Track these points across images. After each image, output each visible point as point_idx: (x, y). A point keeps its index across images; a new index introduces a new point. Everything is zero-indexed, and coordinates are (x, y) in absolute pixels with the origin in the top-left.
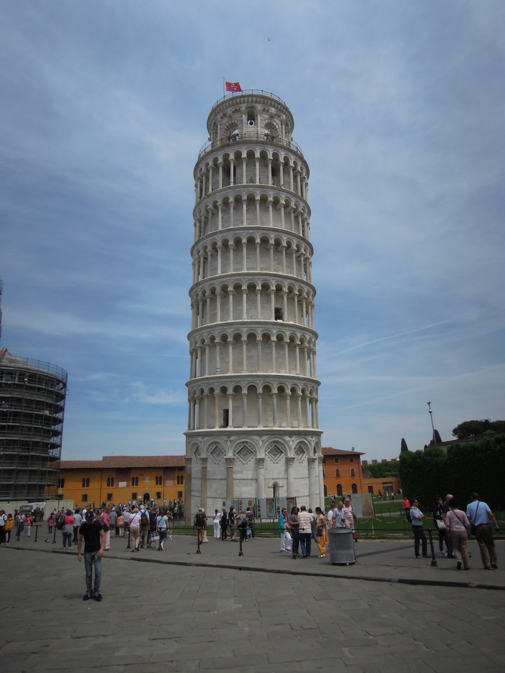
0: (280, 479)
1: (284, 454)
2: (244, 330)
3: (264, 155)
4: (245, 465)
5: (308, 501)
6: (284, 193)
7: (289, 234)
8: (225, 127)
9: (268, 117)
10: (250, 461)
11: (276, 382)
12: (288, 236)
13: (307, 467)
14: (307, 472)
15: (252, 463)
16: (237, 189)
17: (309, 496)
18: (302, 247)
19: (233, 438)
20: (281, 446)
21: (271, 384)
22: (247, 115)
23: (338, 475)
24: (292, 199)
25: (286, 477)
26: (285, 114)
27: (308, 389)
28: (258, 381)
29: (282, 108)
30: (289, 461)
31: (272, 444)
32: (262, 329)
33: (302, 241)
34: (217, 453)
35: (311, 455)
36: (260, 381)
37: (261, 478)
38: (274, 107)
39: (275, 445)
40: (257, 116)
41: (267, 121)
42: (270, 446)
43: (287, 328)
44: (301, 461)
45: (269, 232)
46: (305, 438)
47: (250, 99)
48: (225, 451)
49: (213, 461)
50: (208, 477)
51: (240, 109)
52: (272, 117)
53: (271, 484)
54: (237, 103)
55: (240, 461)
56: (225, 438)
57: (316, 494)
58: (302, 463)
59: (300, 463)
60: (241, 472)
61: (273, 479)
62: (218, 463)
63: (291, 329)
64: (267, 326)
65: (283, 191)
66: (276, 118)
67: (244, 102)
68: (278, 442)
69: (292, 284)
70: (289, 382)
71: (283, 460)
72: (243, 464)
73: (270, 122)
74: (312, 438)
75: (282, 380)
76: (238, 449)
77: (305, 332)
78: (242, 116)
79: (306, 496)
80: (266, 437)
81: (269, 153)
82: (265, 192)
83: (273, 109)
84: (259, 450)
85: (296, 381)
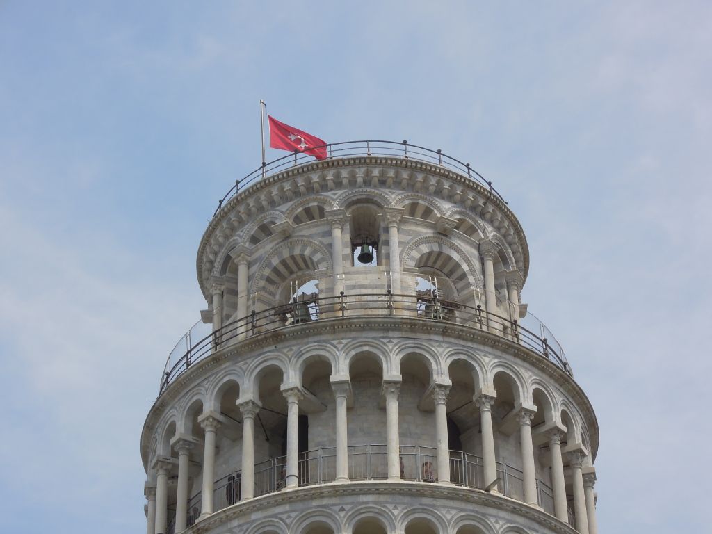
3: (416, 372)
6: (502, 514)
8: (267, 272)
9: (428, 232)
16: (315, 503)
22: (348, 227)
26: (491, 222)
29: (481, 202)
38: (450, 198)
40: (387, 230)
41: (425, 249)
47: (360, 173)
51: (321, 210)
52: (443, 233)
54: (310, 189)
65: (498, 504)
66: (459, 237)
67: (338, 184)
73: (436, 249)
78: (329, 234)
81: (438, 363)
82: (424, 510)
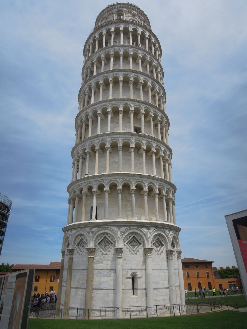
0: (138, 269)
1: (142, 245)
2: (108, 140)
4: (104, 256)
5: (168, 293)
10: (109, 251)
11: (135, 180)
12: (145, 77)
13: (166, 259)
14: (166, 263)
15: (111, 253)
17: (168, 288)
18: (156, 86)
19: (94, 229)
20: (140, 238)
21: (130, 181)
23: (198, 277)
24: (147, 55)
25: (144, 268)
27: (164, 189)
28: (118, 180)
30: (147, 251)
31: (131, 235)
32: (123, 138)
33: (156, 83)
34: (82, 245)
35: (169, 248)
36: (120, 179)
37: (119, 268)
39: (134, 236)
42: (128, 238)
43: (144, 139)
44: (159, 253)
46: (162, 231)
48: (88, 242)
49: (78, 252)
50: (73, 268)
53: (129, 275)
55: (101, 251)
56: (88, 230)
57: (176, 287)
58: (160, 254)
59: (158, 254)
60: (101, 262)
61: (131, 269)
62: (82, 254)
63: (148, 139)
64: (127, 136)
68: (136, 234)
69: (148, 108)
70: (146, 181)
71: (141, 251)
72: (103, 254)
74: (169, 231)
75: (140, 179)
76: (99, 240)
77: (160, 144)
79: (166, 288)
80: (125, 228)
83: (135, 12)
84: (117, 240)
85: (153, 181)
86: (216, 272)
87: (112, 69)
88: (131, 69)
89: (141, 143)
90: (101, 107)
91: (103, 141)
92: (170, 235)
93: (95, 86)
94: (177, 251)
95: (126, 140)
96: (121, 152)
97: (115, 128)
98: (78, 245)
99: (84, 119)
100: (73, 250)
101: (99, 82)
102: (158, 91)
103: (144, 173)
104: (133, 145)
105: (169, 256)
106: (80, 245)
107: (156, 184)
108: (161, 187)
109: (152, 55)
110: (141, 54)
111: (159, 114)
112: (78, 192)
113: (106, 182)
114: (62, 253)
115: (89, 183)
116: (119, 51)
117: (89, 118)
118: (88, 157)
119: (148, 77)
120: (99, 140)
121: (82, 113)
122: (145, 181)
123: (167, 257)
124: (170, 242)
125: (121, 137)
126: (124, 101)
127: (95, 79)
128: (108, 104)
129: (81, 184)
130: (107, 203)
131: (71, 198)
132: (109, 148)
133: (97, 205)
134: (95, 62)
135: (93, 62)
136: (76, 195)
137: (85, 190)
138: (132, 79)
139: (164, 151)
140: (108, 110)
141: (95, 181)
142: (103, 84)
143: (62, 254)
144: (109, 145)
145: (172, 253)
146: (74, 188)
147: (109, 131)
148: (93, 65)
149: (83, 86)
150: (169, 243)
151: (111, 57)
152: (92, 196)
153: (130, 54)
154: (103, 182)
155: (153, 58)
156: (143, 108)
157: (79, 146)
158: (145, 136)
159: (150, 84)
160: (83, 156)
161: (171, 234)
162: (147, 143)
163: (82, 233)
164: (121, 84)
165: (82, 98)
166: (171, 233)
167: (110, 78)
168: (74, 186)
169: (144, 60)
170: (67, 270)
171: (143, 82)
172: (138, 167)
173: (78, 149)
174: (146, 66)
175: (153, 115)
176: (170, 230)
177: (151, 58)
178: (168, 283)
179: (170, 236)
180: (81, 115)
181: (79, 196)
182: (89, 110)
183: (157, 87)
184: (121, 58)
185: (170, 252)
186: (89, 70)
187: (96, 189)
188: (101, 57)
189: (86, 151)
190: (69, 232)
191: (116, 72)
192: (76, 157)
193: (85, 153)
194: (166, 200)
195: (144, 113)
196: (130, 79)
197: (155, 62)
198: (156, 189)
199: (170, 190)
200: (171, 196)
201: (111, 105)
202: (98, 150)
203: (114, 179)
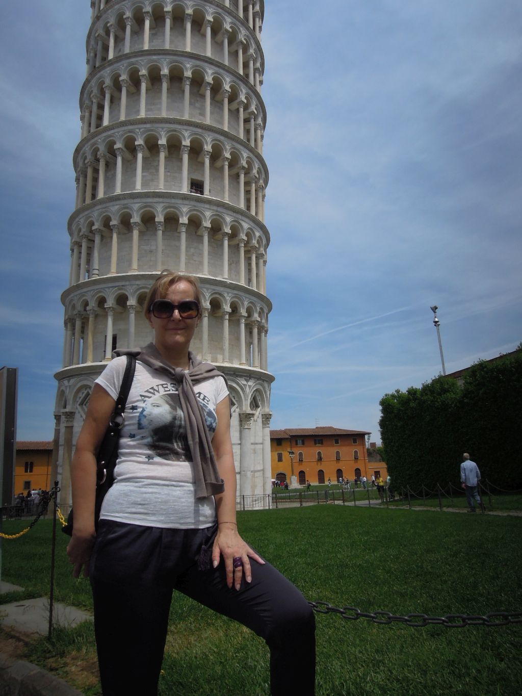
2: (136, 206)
6: (213, 6)
7: (219, 67)
12: (217, 69)
13: (238, 428)
14: (237, 434)
18: (241, 91)
23: (338, 459)
24: (226, 17)
27: (243, 304)
32: (165, 204)
33: (240, 83)
35: (244, 409)
43: (207, 206)
45: (183, 59)
57: (255, 472)
63: (215, 208)
64: (173, 201)
69: (219, 141)
70: (207, 289)
74: (247, 381)
77: (240, 217)
85: (221, 289)
86: (374, 451)
87: (146, 47)
88: (188, 49)
89: (201, 215)
90: (123, 135)
91: (127, 208)
92: (247, 387)
93: (112, 85)
94: (262, 415)
95: (172, 209)
96: (160, 233)
97: (152, 180)
98: (82, 405)
99: (89, 157)
100: (72, 412)
101: (120, 76)
102: (245, 101)
103: (204, 273)
104: (184, 220)
105: (243, 423)
106: (85, 405)
107: (226, 295)
108: (237, 300)
109: (236, 17)
110: (212, 14)
111: (243, 153)
112: (79, 307)
113: (131, 291)
114: (55, 418)
115: (100, 292)
116: (163, 3)
117: (98, 157)
118: (97, 239)
119: (224, 69)
120: (118, 206)
121: (85, 144)
122: (205, 290)
123: (241, 424)
124: (247, 400)
125: (160, 202)
126: (170, 123)
127: (112, 67)
128: (138, 128)
129: (85, 292)
130: (132, 329)
131: (67, 319)
132: (137, 224)
133: (115, 333)
134: (111, 25)
135: (108, 25)
136: (76, 314)
137: (92, 304)
138: (188, 74)
139: (250, 231)
140: (136, 143)
141: (111, 289)
142: (127, 81)
143: (55, 421)
144: (137, 217)
145: (250, 418)
146: (72, 300)
147: (138, 188)
148: (108, 33)
149: (88, 81)
150: (245, 400)
151: (146, 18)
152: (106, 316)
153: (187, 14)
154: (127, 291)
155: (240, 24)
156: (209, 140)
157: (81, 216)
158: (209, 202)
159: (227, 87)
160: (88, 236)
161: (250, 386)
162: (213, 215)
163: (88, 384)
164: (165, 85)
165: (87, 109)
166: (250, 383)
167: (143, 68)
168: (72, 295)
169: (216, 29)
170: (63, 447)
171: (212, 82)
172: (195, 261)
173: (78, 221)
174: (223, 42)
175: (230, 157)
176: (250, 378)
177: (235, 24)
178: (239, 465)
179: (247, 389)
180: (84, 149)
181: (82, 315)
182: (99, 140)
183: (244, 91)
184: (168, 22)
185: (246, 416)
186: (100, 43)
187: (112, 304)
188: (124, 17)
189: (94, 228)
190: (66, 382)
191: (155, 54)
192: (76, 238)
193: (92, 231)
194: (246, 325)
195: (209, 152)
196: (185, 73)
197: (242, 32)
198: (226, 304)
199: (255, 306)
200: (258, 317)
201: (143, 133)
202: (116, 226)
203: (147, 285)
